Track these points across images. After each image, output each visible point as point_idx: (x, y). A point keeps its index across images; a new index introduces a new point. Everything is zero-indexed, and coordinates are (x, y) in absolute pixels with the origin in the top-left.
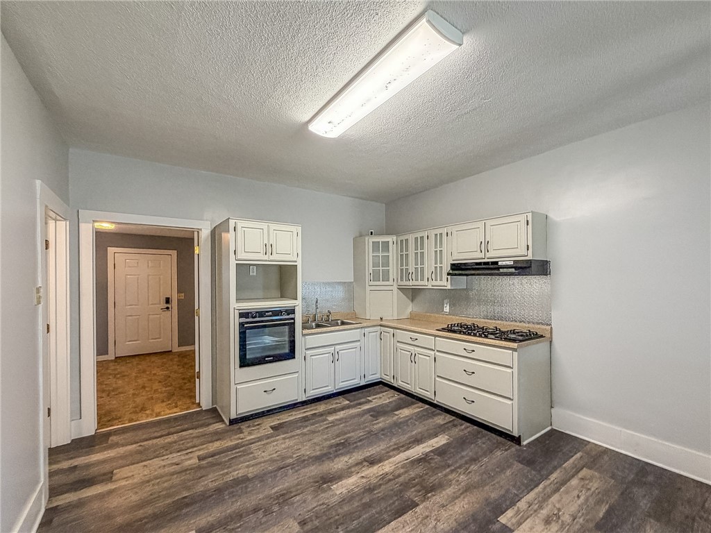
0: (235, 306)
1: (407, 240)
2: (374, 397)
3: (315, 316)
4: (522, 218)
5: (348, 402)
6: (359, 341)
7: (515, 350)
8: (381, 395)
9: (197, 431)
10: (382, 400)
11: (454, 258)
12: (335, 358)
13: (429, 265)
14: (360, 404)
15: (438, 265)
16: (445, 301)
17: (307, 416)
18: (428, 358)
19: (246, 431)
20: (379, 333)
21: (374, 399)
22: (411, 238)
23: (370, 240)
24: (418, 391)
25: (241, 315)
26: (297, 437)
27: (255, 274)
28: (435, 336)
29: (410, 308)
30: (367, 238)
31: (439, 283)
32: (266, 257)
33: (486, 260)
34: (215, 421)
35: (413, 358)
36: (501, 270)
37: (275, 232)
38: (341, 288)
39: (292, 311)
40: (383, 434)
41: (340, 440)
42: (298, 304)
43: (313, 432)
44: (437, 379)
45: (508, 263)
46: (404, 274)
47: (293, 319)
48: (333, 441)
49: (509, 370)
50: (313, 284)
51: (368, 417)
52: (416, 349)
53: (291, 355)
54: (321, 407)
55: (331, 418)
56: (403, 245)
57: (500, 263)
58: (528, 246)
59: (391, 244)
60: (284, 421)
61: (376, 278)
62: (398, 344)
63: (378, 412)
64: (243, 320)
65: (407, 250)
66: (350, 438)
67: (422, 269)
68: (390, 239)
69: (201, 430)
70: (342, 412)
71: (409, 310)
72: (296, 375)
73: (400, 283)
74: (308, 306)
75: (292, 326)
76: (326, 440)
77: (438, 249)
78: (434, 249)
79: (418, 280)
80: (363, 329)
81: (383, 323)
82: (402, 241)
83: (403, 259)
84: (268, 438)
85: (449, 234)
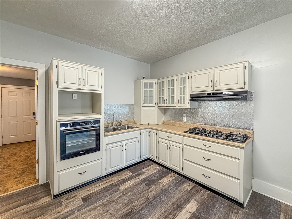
0: (57, 119)
1: (164, 82)
2: (146, 169)
3: (113, 123)
4: (242, 66)
5: (131, 174)
6: (138, 137)
7: (242, 148)
8: (149, 167)
9: (28, 206)
10: (151, 171)
11: (193, 91)
12: (124, 148)
13: (177, 95)
14: (139, 175)
15: (183, 95)
16: (184, 115)
17: (106, 187)
18: (178, 148)
19: (64, 203)
20: (148, 132)
21: (146, 171)
22: (166, 81)
23: (144, 82)
24: (171, 166)
25: (62, 125)
26: (99, 208)
27: (76, 99)
28: (183, 136)
29: (163, 118)
30: (141, 81)
31: (183, 105)
32: (80, 87)
33: (214, 92)
34: (45, 195)
35: (169, 148)
36: (224, 97)
37: (87, 71)
38: (127, 108)
39: (98, 122)
40: (156, 202)
41: (128, 210)
42: (102, 118)
43: (110, 202)
44: (184, 161)
45: (230, 93)
46: (162, 100)
47: (99, 127)
48: (124, 211)
49: (238, 161)
50: (112, 105)
51: (144, 186)
52: (171, 142)
53: (97, 149)
54: (116, 179)
55: (122, 188)
56: (161, 85)
57: (224, 93)
58: (245, 82)
59: (154, 84)
60: (92, 192)
61: (146, 103)
62: (160, 139)
63: (150, 181)
64: (63, 128)
65: (164, 87)
66: (134, 206)
67: (173, 98)
68: (154, 81)
69: (32, 205)
70: (129, 182)
71: (163, 119)
72: (100, 161)
73: (159, 105)
74: (109, 118)
75: (98, 131)
76: (119, 209)
77: (183, 86)
78: (180, 86)
79: (170, 104)
80: (140, 131)
81: (150, 127)
82: (160, 82)
83: (161, 92)
84: (79, 210)
85: (190, 77)
